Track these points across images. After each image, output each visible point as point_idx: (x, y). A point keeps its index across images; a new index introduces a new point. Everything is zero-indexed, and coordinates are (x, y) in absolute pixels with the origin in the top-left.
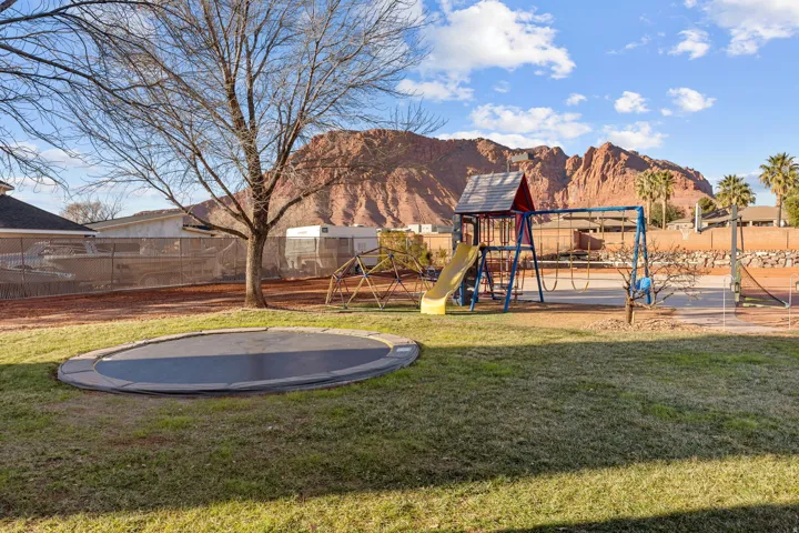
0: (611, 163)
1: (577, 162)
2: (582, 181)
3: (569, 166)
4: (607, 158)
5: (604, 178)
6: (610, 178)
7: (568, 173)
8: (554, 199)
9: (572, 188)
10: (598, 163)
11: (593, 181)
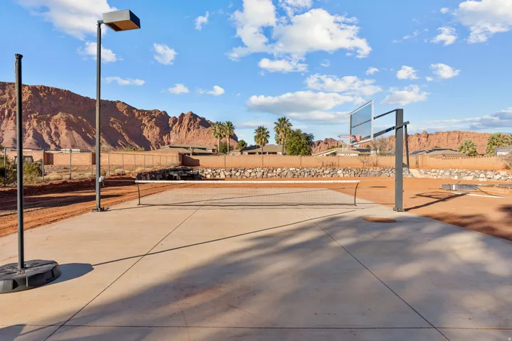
0: (192, 122)
1: (175, 120)
2: (178, 130)
3: (170, 122)
4: (190, 120)
5: (189, 130)
6: (192, 130)
7: (170, 126)
8: (162, 139)
9: (172, 134)
10: (186, 122)
11: (183, 131)
